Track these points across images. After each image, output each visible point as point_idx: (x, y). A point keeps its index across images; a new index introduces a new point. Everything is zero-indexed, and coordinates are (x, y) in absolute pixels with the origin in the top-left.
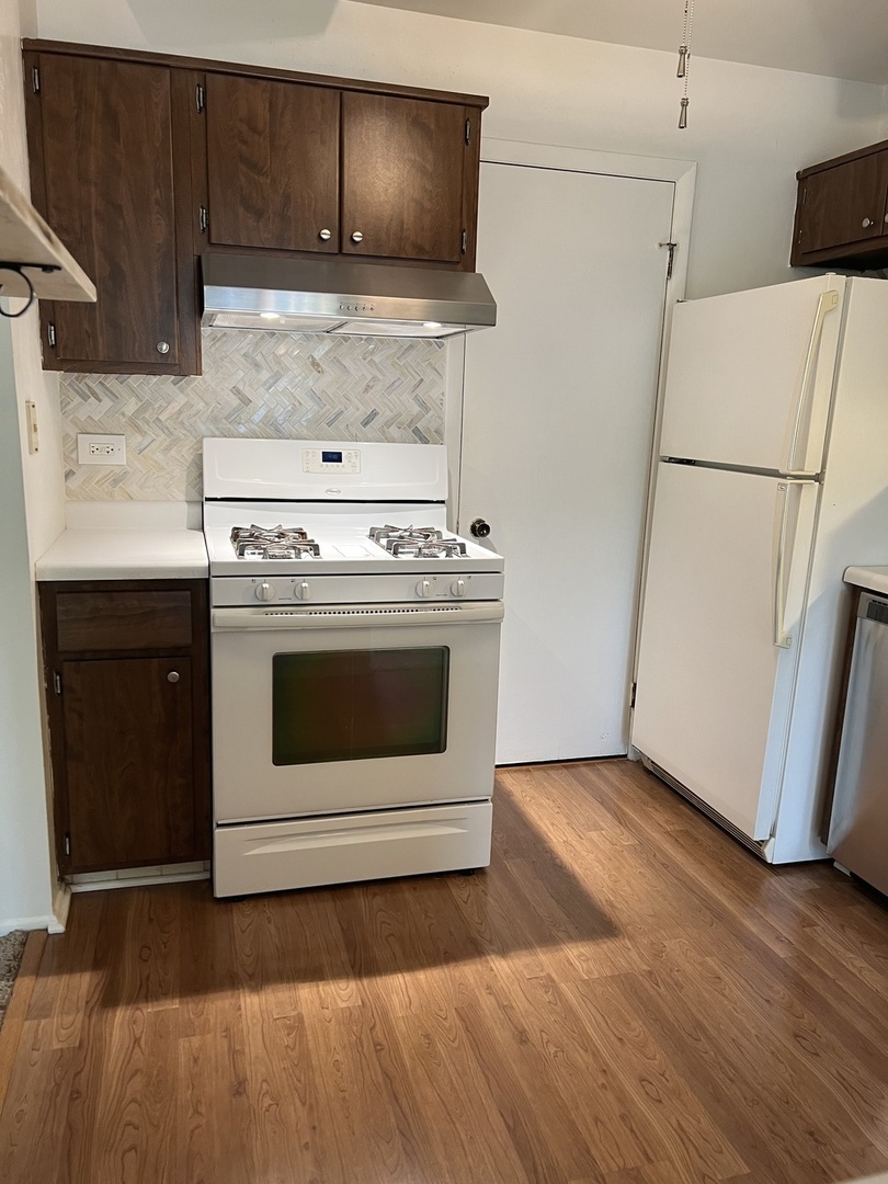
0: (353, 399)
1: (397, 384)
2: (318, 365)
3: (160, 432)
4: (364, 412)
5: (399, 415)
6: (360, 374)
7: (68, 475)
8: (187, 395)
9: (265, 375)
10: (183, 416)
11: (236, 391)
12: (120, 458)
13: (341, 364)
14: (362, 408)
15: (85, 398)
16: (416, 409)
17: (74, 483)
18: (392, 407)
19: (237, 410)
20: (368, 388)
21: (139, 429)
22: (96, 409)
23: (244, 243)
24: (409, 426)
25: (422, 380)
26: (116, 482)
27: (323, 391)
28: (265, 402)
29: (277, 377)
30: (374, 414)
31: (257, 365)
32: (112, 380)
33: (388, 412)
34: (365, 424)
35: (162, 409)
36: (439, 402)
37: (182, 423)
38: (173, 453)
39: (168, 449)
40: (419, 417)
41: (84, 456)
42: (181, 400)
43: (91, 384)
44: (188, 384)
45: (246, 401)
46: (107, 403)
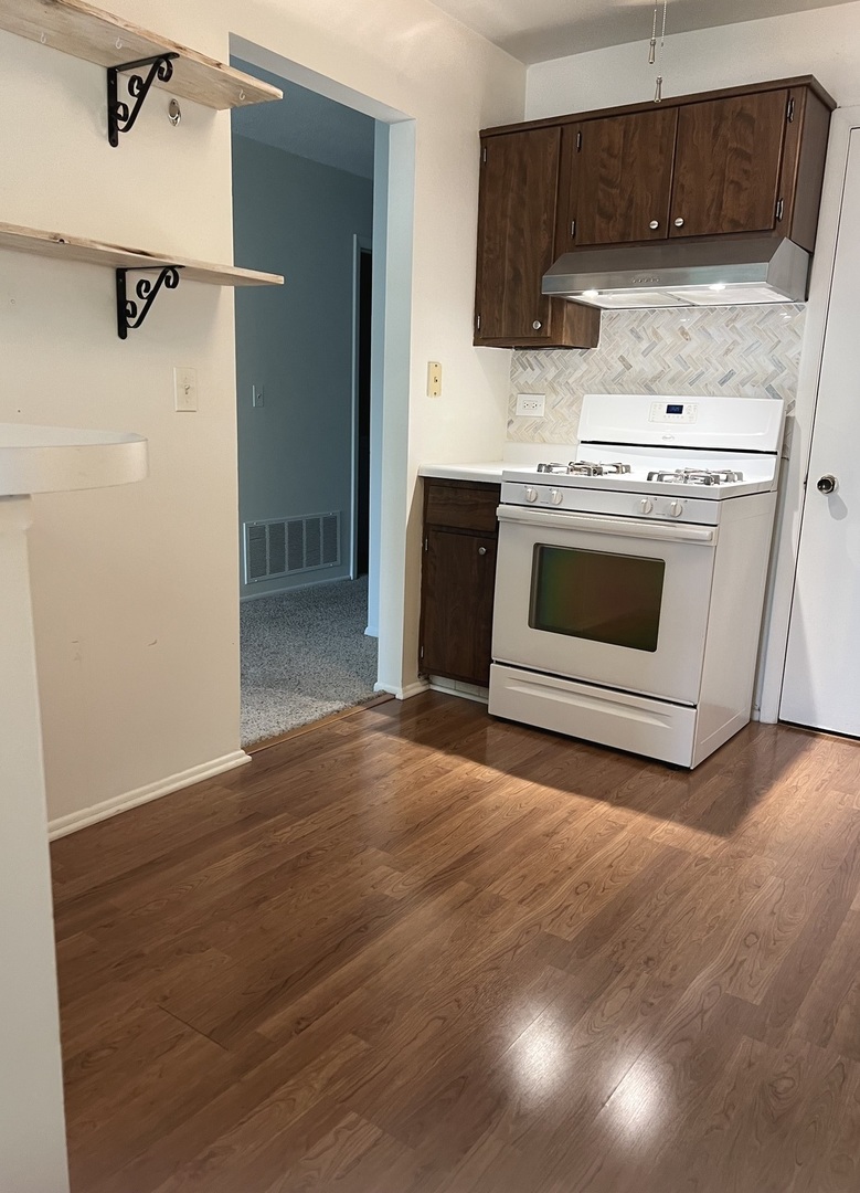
0: (714, 361)
1: (755, 346)
2: (687, 334)
3: (566, 391)
4: (722, 371)
5: (756, 373)
6: (722, 339)
7: (510, 422)
8: (588, 364)
9: (644, 345)
10: (584, 379)
11: (622, 359)
12: (540, 412)
13: (706, 331)
14: (721, 369)
15: (525, 368)
16: (772, 368)
17: (513, 428)
18: (748, 367)
19: (621, 374)
20: (727, 352)
21: (554, 390)
22: (529, 376)
23: (598, 241)
24: (763, 384)
25: (780, 341)
26: (536, 429)
27: (689, 356)
28: (642, 365)
29: (653, 345)
30: (731, 374)
31: (639, 338)
32: (541, 354)
33: (745, 372)
34: (722, 382)
35: (571, 375)
36: (794, 361)
37: (582, 385)
38: (574, 408)
39: (571, 405)
40: (774, 375)
41: (520, 411)
42: (584, 367)
43: (530, 359)
44: (590, 355)
45: (629, 367)
46: (537, 371)
